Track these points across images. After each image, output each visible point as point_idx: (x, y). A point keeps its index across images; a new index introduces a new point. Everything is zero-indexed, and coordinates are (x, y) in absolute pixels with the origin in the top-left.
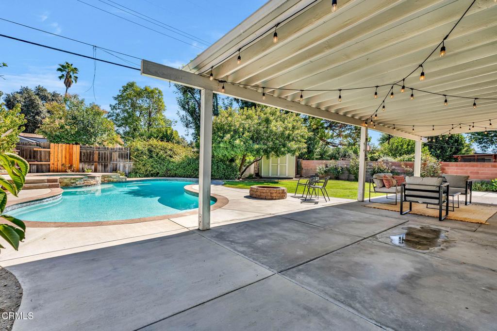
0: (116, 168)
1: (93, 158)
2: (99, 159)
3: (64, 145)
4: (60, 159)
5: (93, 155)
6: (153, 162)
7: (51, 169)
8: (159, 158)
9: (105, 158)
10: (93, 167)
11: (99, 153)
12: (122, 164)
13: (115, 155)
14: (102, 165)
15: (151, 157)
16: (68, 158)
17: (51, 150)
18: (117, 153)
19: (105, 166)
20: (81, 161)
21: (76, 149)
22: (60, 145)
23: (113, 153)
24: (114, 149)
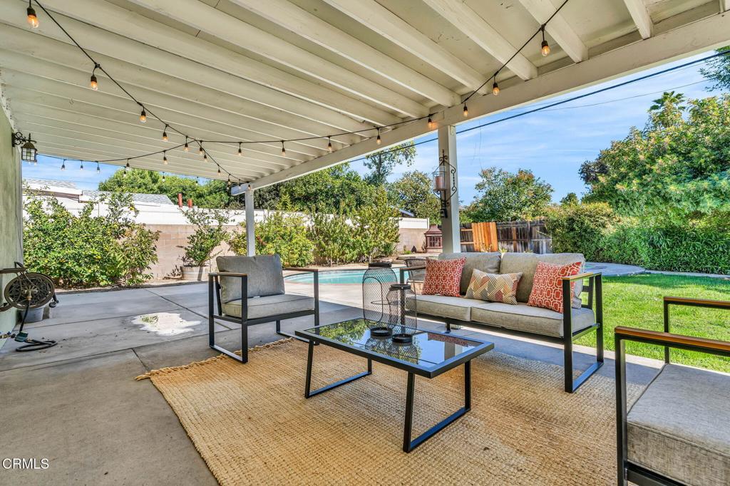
0: (538, 247)
1: (511, 236)
2: (518, 237)
3: (482, 223)
4: (480, 239)
5: (511, 232)
6: (574, 238)
7: (475, 249)
8: (585, 231)
9: (524, 235)
10: (512, 247)
11: (517, 230)
12: (544, 243)
13: (537, 230)
14: (521, 243)
15: (573, 230)
16: (486, 236)
17: (473, 230)
18: (538, 227)
19: (526, 245)
20: (499, 239)
21: (492, 226)
22: (479, 224)
23: (533, 228)
24: (534, 222)
